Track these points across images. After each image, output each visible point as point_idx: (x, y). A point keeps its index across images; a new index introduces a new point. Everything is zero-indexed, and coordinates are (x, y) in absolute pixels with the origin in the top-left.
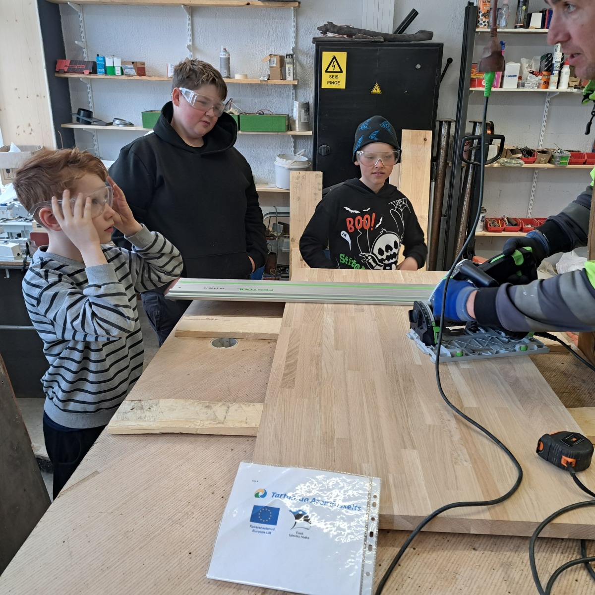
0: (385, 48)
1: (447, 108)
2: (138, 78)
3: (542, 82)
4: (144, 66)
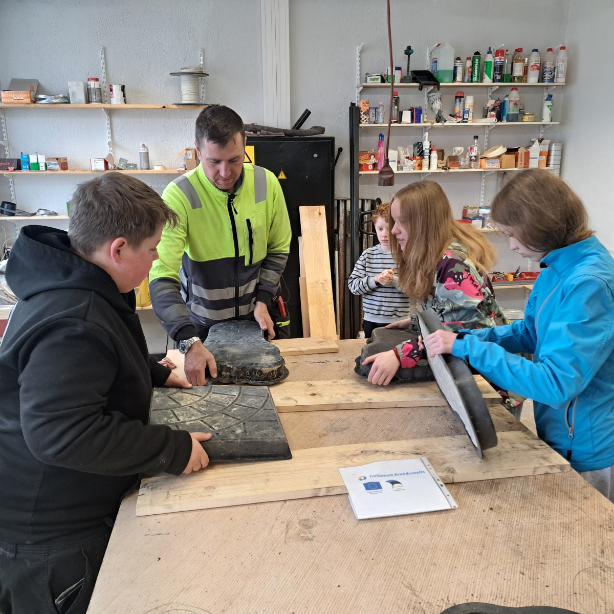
0: (287, 142)
1: (342, 189)
2: (62, 172)
3: (417, 165)
4: (65, 161)
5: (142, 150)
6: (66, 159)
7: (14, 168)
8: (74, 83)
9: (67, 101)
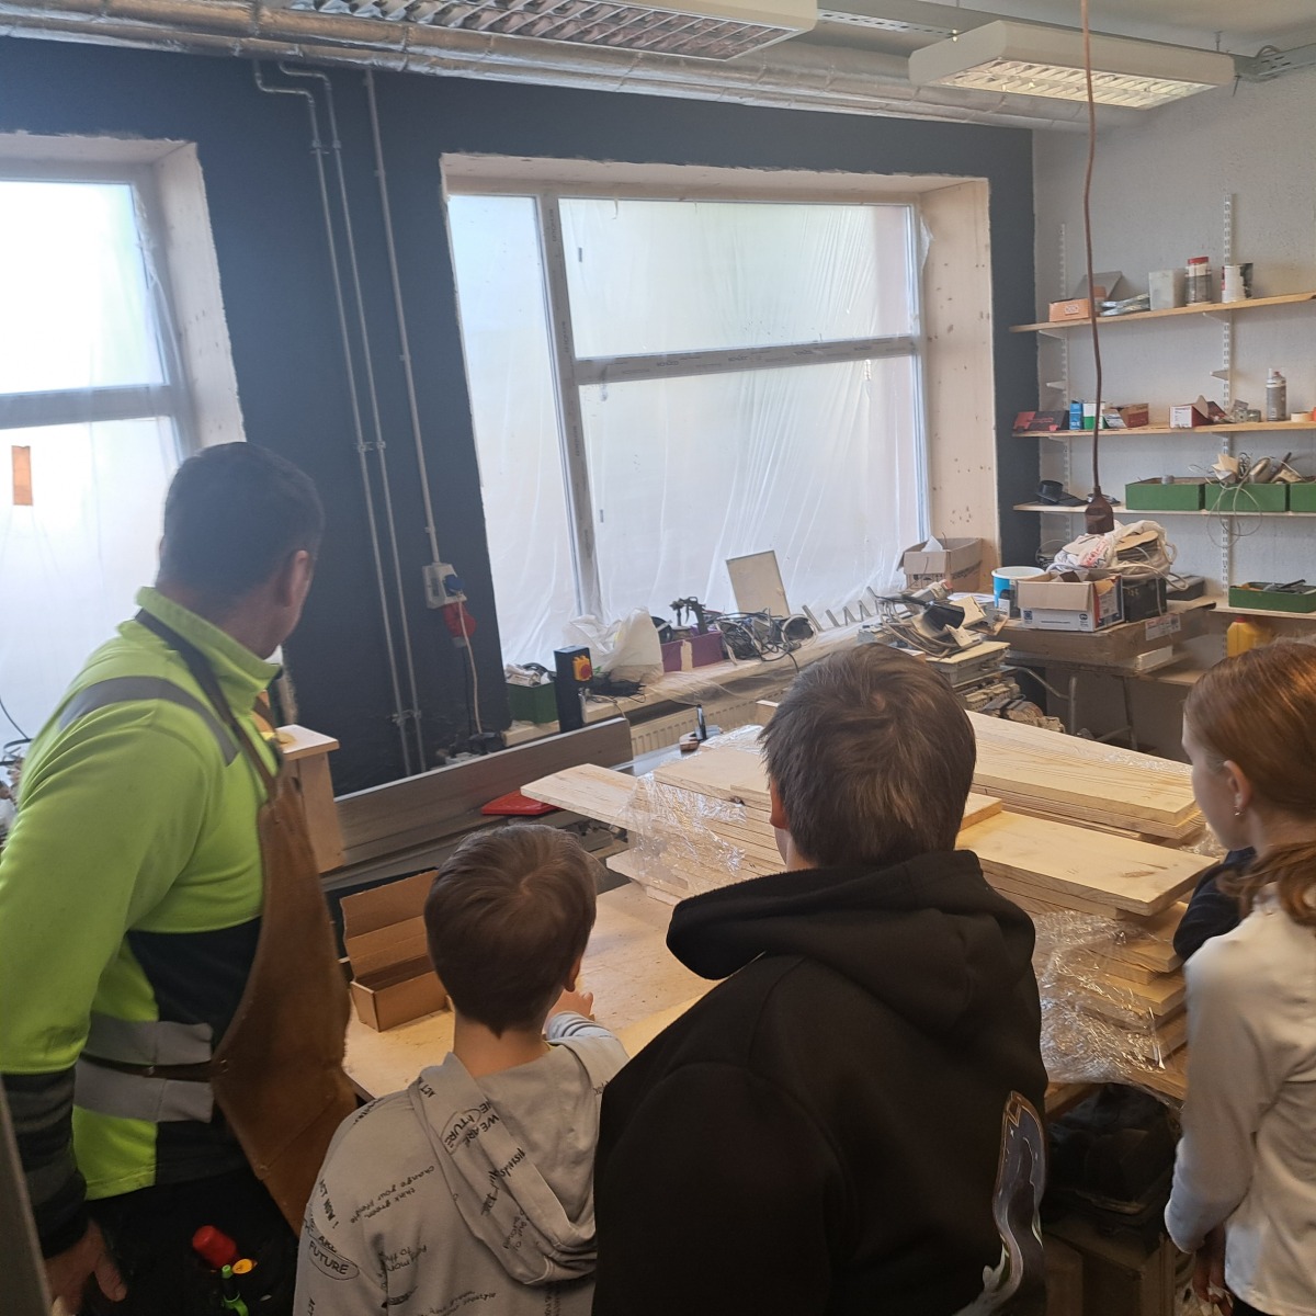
2: (1128, 431)
4: (1145, 410)
5: (1272, 384)
6: (1146, 406)
7: (1056, 426)
8: (1158, 274)
9: (1147, 306)
